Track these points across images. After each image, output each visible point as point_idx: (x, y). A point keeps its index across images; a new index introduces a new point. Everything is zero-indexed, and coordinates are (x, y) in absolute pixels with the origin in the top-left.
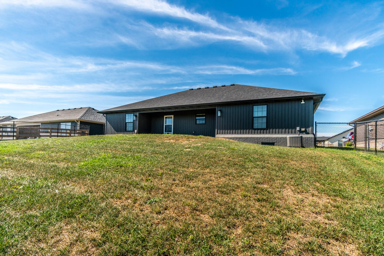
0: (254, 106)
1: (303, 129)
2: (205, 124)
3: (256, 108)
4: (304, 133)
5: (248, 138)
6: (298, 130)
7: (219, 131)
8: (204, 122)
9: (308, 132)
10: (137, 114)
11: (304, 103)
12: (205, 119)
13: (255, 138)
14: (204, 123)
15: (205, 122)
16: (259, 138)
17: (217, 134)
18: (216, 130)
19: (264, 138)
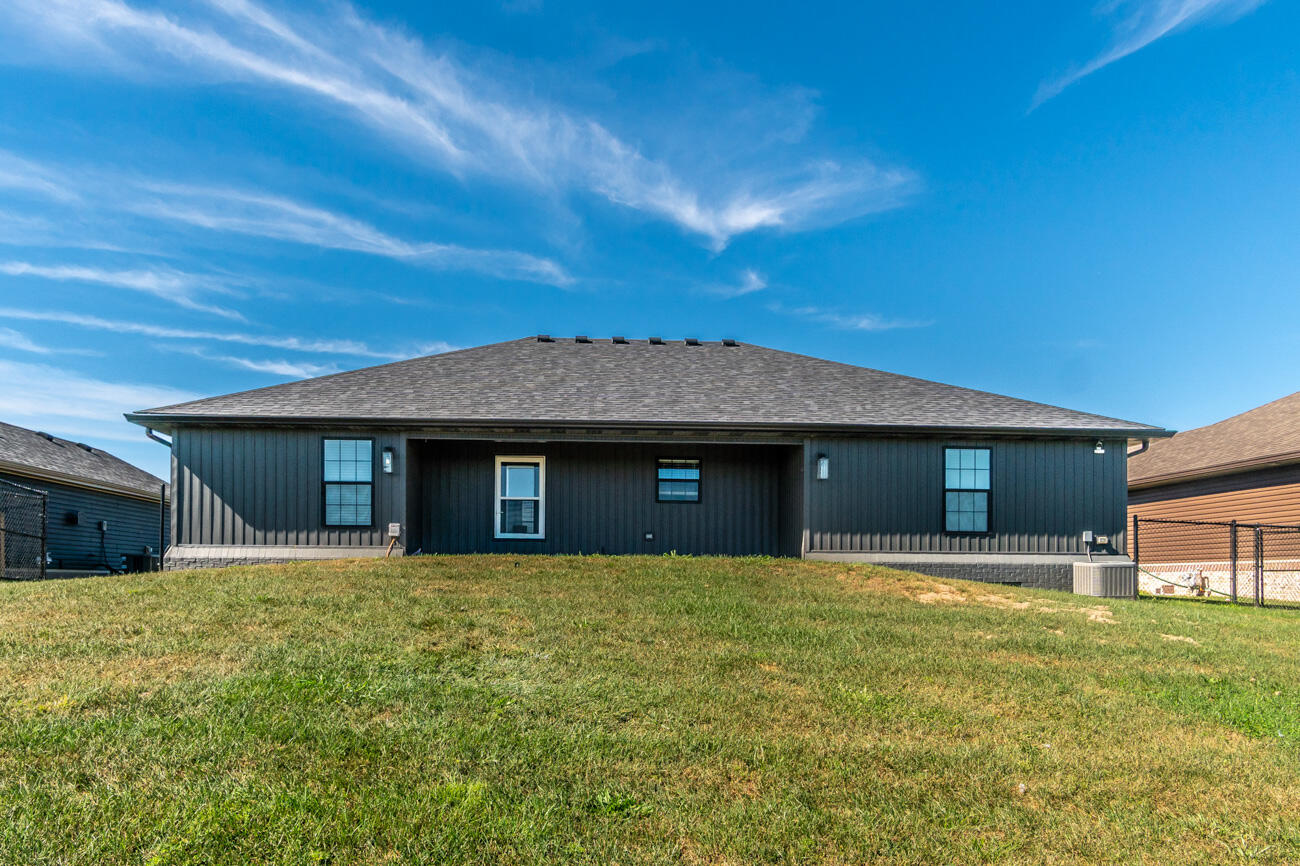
0: (947, 451)
1: (1102, 540)
2: (699, 501)
3: (951, 455)
4: (1104, 552)
5: (931, 566)
6: (1087, 543)
7: (817, 537)
8: (696, 493)
9: (1114, 547)
10: (401, 444)
11: (1103, 451)
12: (699, 482)
13: (958, 565)
14: (696, 499)
15: (700, 492)
16: (969, 565)
17: (812, 547)
18: (806, 534)
19: (986, 566)
